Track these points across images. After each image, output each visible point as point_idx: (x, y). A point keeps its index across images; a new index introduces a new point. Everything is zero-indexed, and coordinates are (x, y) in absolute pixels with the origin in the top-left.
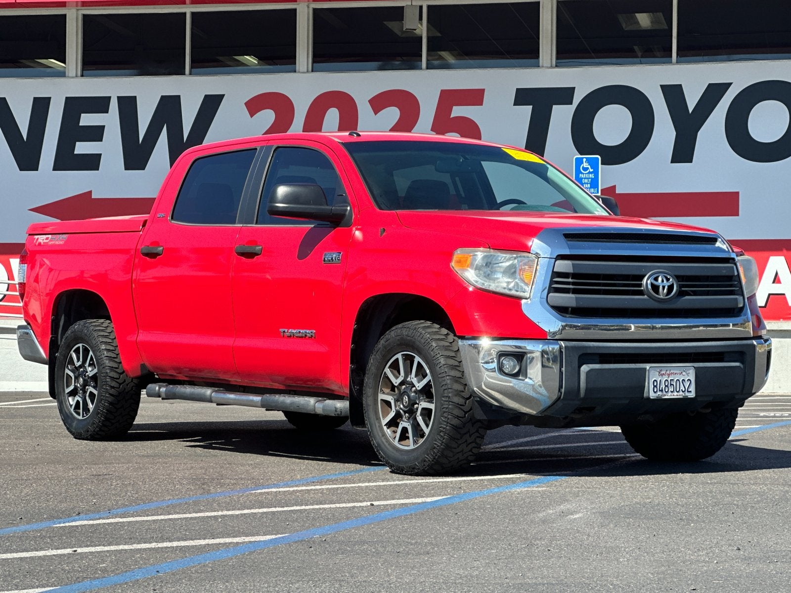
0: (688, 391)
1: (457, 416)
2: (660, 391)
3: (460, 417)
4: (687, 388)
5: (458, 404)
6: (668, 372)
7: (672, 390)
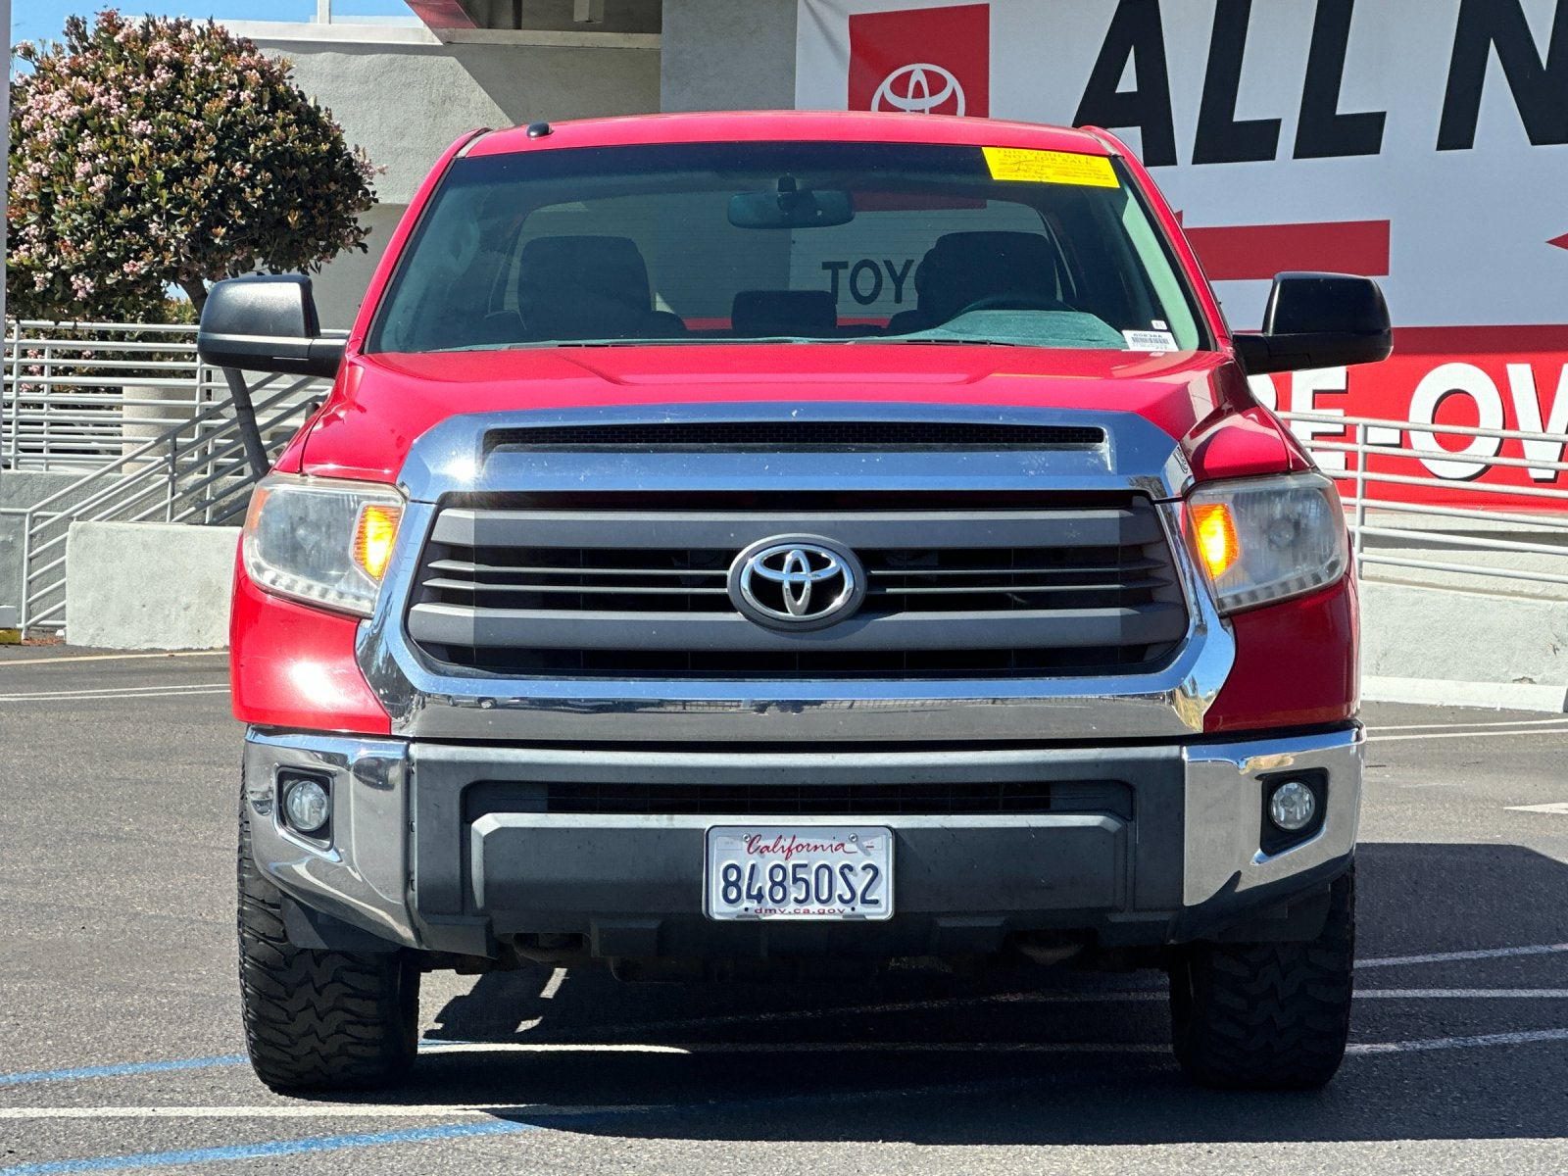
0: (864, 901)
1: (264, 935)
2: (749, 896)
3: (270, 938)
4: (859, 893)
5: (263, 901)
6: (786, 843)
7: (802, 897)
